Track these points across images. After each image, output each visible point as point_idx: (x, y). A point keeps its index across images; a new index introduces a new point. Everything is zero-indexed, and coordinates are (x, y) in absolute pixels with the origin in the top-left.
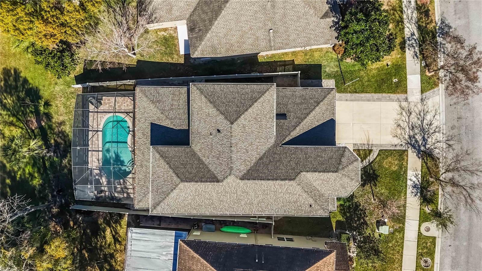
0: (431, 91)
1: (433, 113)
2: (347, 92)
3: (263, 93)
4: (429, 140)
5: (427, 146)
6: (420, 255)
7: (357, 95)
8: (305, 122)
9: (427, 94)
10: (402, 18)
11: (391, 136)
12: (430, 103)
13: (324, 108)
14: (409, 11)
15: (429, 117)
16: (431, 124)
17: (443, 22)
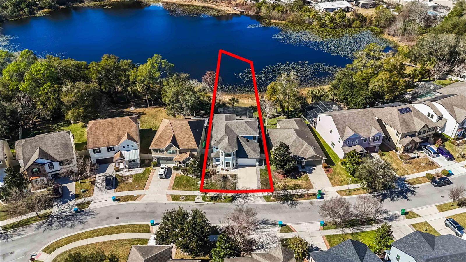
0: (264, 199)
1: (253, 200)
2: (260, 172)
3: (255, 131)
4: (241, 199)
5: (238, 198)
6: (186, 196)
7: (260, 175)
8: (246, 145)
9: (262, 197)
10: (297, 189)
11: (242, 186)
12: (259, 199)
13: (252, 153)
14: (300, 192)
15: (252, 199)
16: (248, 199)
17: (298, 203)
